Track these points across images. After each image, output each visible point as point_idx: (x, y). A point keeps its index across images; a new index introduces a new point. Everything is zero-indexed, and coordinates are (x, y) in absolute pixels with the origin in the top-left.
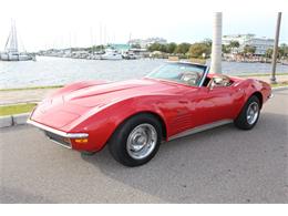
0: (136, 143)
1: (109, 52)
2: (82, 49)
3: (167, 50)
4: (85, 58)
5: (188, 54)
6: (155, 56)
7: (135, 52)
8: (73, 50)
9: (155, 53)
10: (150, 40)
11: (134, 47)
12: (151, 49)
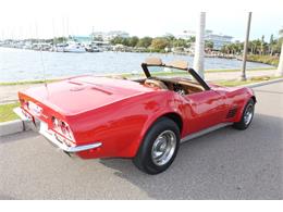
1: (72, 45)
2: (43, 41)
3: (130, 44)
4: (47, 49)
5: (150, 48)
6: (118, 49)
7: (97, 45)
8: (34, 41)
9: (118, 45)
10: (113, 33)
11: (96, 39)
12: (113, 42)
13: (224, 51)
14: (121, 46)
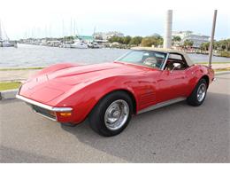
0: (112, 116)
1: (77, 43)
2: (55, 39)
3: (124, 42)
4: (58, 46)
6: (114, 46)
7: (97, 43)
8: (48, 39)
9: (114, 43)
10: (110, 33)
11: (97, 38)
12: (111, 41)
13: (202, 49)
14: (117, 43)
